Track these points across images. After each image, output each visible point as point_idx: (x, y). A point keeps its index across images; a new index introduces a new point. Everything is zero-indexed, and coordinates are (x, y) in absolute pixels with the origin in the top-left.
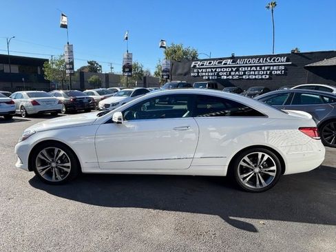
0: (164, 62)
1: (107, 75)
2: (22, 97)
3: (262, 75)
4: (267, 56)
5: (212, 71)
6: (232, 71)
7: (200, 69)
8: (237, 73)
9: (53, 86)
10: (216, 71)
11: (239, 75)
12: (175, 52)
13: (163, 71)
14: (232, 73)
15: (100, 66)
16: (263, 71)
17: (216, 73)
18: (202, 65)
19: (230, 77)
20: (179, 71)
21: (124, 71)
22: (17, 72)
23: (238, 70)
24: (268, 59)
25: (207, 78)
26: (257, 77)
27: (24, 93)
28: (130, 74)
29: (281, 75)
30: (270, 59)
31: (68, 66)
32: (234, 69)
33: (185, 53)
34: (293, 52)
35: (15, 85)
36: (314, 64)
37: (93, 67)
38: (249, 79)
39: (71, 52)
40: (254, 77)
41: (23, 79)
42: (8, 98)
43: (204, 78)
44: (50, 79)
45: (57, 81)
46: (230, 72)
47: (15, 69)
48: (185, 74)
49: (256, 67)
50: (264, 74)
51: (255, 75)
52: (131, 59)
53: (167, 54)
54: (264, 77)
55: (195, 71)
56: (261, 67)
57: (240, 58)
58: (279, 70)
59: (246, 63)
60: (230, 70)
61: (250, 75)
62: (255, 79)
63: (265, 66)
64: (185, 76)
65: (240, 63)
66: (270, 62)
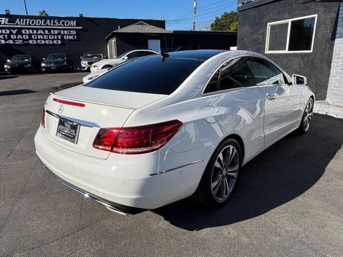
3: (53, 40)
4: (54, 18)
6: (11, 33)
8: (19, 36)
11: (24, 40)
14: (13, 37)
16: (54, 35)
19: (11, 42)
26: (47, 42)
29: (74, 40)
30: (59, 22)
32: (14, 32)
34: (81, 16)
38: (37, 45)
40: (43, 42)
46: (9, 35)
49: (44, 30)
50: (54, 39)
51: (45, 40)
54: (55, 42)
56: (49, 30)
57: (20, 17)
58: (71, 35)
59: (29, 25)
60: (8, 32)
61: (38, 39)
62: (46, 44)
63: (53, 29)
65: (20, 23)
66: (59, 25)
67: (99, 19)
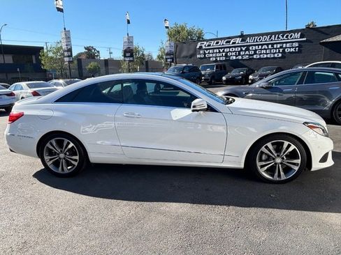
0: (168, 44)
1: (106, 61)
2: (22, 88)
3: (274, 54)
4: (279, 33)
5: (220, 52)
6: (241, 50)
7: (207, 50)
8: (247, 52)
9: (50, 76)
10: (223, 51)
11: (250, 55)
12: (179, 32)
13: (167, 54)
14: (242, 53)
15: (98, 52)
16: (276, 49)
17: (224, 54)
18: (210, 45)
19: (240, 57)
20: (184, 54)
21: (125, 56)
22: (11, 62)
23: (248, 49)
24: (280, 36)
25: (214, 59)
26: (269, 56)
27: (24, 84)
28: (131, 59)
29: (295, 52)
30: (283, 36)
31: (66, 54)
32: (244, 49)
33: (190, 33)
34: (308, 27)
35: (11, 76)
36: (331, 40)
37: (91, 54)
38: (260, 59)
39: (68, 38)
40: (265, 56)
41: (18, 70)
42: (8, 90)
43: (211, 59)
44: (48, 69)
45: (54, 70)
46: (239, 52)
47: (9, 59)
48: (191, 57)
49: (268, 45)
50: (276, 53)
51: (267, 54)
52: (132, 42)
53: (170, 35)
54: (276, 55)
55: (201, 52)
56: (273, 44)
57: (250, 36)
58: (293, 47)
59: (257, 41)
60: (239, 49)
61: (261, 54)
62: (267, 58)
63: (277, 43)
64: (191, 58)
65: (249, 41)
66: (283, 39)
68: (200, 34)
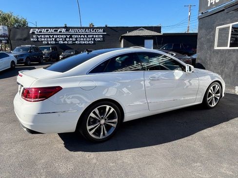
3: (89, 41)
5: (50, 38)
6: (67, 37)
7: (39, 35)
8: (71, 39)
10: (53, 37)
11: (73, 41)
13: (1, 37)
14: (67, 39)
16: (90, 38)
17: (54, 39)
18: (40, 32)
19: (66, 42)
20: (18, 37)
23: (71, 37)
24: (91, 30)
25: (46, 43)
26: (85, 42)
29: (101, 41)
30: (93, 30)
32: (68, 37)
34: (106, 26)
38: (80, 44)
40: (83, 42)
43: (44, 42)
46: (65, 38)
49: (84, 35)
51: (84, 41)
54: (90, 42)
55: (34, 36)
56: (87, 35)
57: (72, 28)
58: (99, 38)
59: (77, 32)
60: (65, 36)
61: (80, 41)
62: (84, 44)
63: (90, 35)
64: (25, 40)
65: (71, 32)
66: (93, 32)
67: (117, 27)
68: (25, 22)
